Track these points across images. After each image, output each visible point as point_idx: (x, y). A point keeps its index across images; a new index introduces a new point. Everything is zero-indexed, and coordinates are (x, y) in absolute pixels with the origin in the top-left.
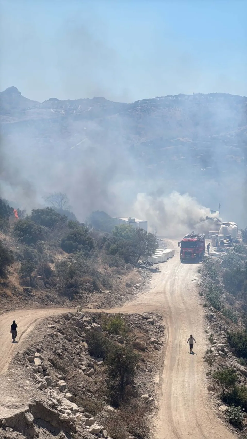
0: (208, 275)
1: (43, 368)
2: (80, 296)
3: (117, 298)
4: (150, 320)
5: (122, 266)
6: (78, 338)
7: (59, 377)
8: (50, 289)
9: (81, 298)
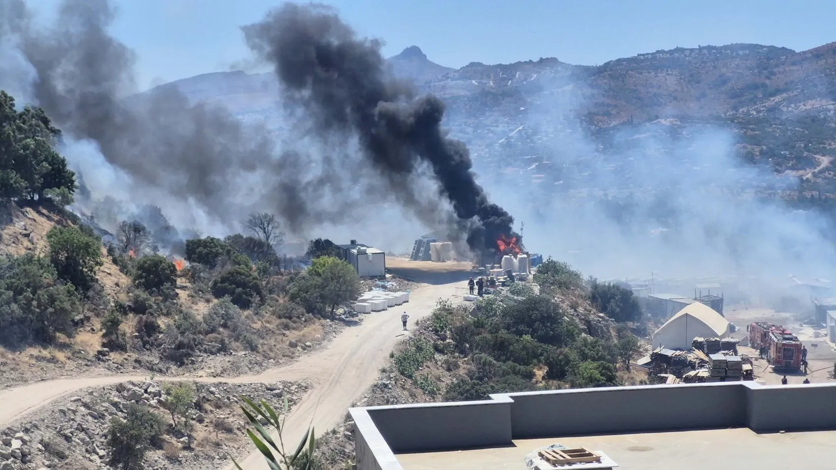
0: (431, 329)
1: (22, 453)
2: (192, 361)
3: (253, 362)
4: (277, 391)
5: (299, 318)
6: (116, 415)
7: (46, 464)
8: (151, 351)
9: (193, 362)
